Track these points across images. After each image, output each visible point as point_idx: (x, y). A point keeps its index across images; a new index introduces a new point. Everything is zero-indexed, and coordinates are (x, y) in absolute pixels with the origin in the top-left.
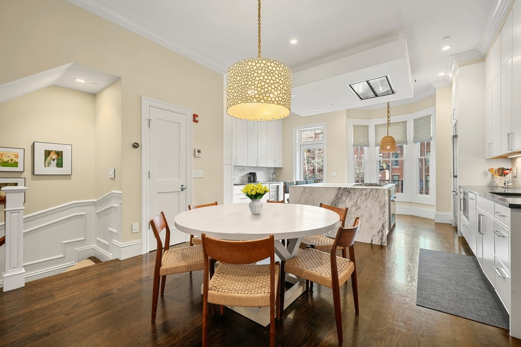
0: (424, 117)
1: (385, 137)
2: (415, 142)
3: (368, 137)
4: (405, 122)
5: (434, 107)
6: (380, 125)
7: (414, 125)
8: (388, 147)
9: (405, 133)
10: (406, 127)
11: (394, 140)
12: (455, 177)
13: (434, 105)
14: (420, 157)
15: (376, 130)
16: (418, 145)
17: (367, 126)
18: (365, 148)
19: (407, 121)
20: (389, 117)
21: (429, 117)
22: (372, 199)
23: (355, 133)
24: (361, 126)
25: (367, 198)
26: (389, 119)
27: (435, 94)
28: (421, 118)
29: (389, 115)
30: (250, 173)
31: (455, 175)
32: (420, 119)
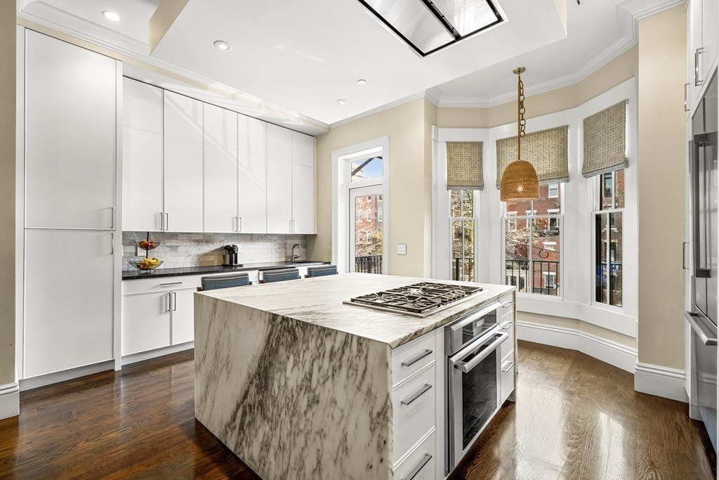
0: (608, 110)
1: (512, 165)
2: (586, 173)
3: (481, 167)
4: (563, 130)
5: (634, 79)
6: (506, 139)
7: (585, 134)
8: (520, 189)
9: (563, 154)
10: (565, 140)
11: (533, 170)
12: (702, 273)
13: (633, 73)
14: (599, 212)
15: (498, 152)
16: (595, 181)
17: (480, 145)
18: (476, 192)
19: (567, 127)
20: (521, 117)
21: (621, 106)
22: (348, 377)
23: (450, 158)
24: (465, 143)
25: (334, 370)
26: (522, 122)
27: (637, 44)
28: (602, 113)
29: (522, 111)
30: (227, 248)
31: (702, 266)
32: (598, 116)
